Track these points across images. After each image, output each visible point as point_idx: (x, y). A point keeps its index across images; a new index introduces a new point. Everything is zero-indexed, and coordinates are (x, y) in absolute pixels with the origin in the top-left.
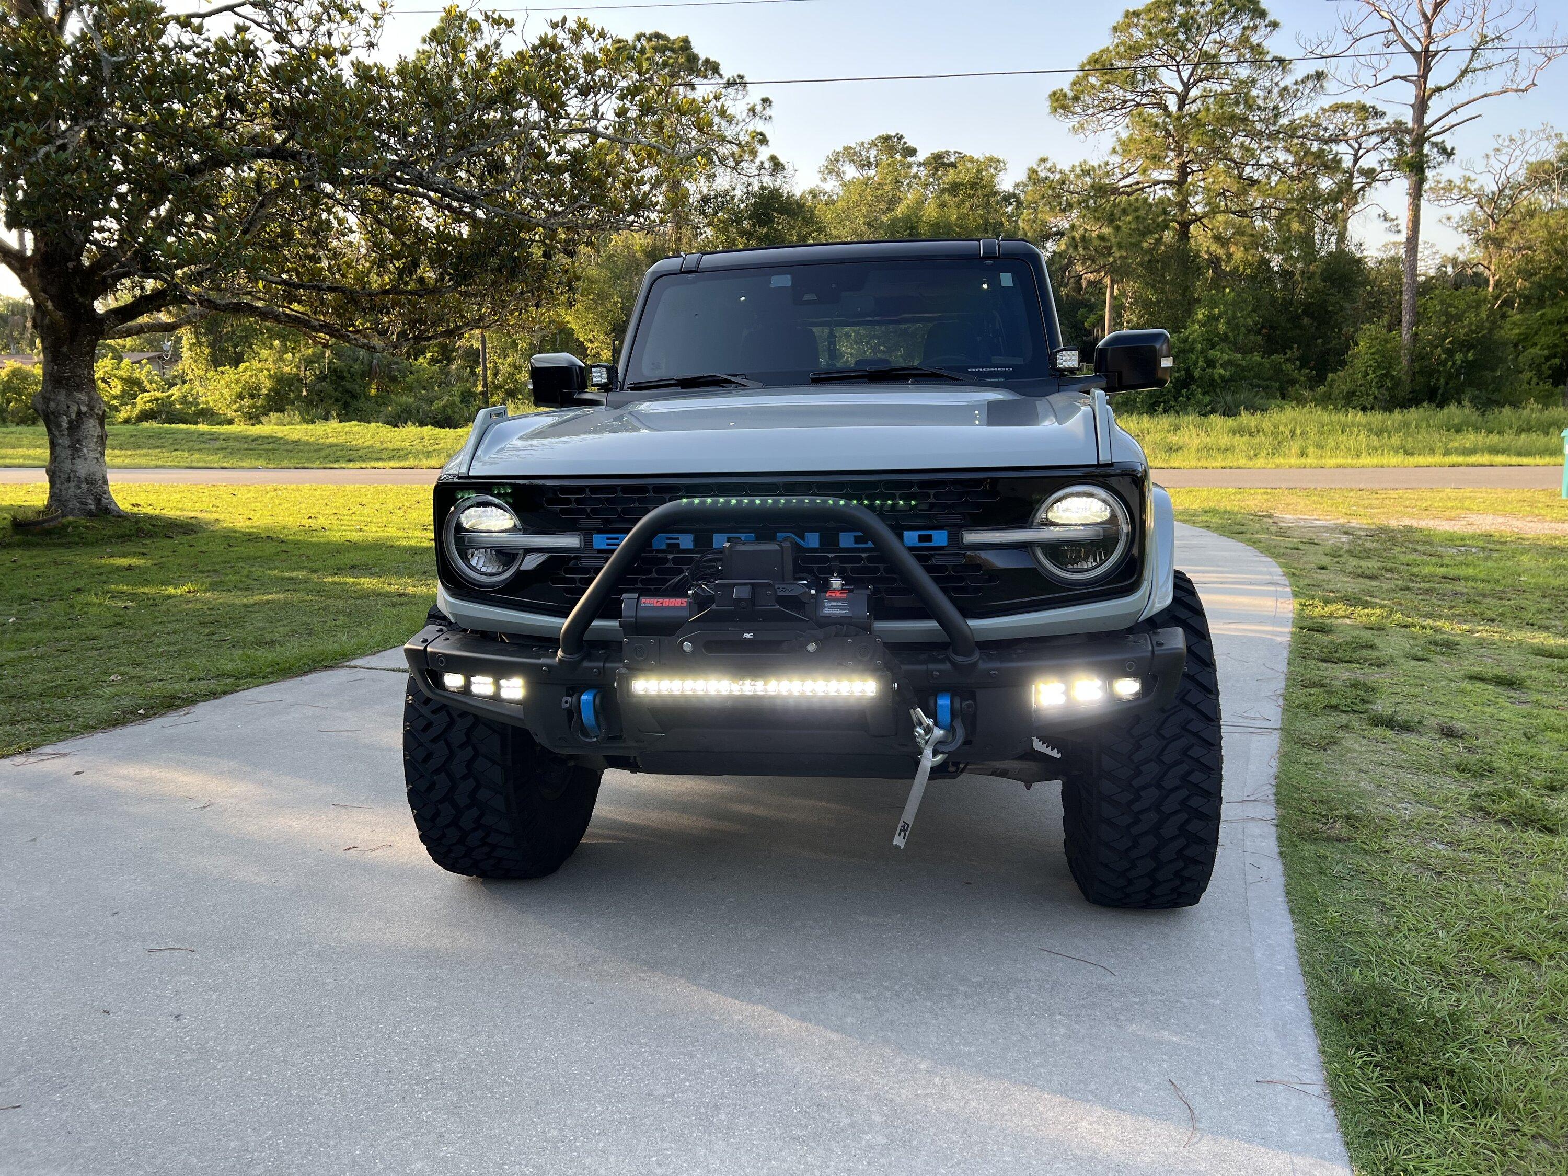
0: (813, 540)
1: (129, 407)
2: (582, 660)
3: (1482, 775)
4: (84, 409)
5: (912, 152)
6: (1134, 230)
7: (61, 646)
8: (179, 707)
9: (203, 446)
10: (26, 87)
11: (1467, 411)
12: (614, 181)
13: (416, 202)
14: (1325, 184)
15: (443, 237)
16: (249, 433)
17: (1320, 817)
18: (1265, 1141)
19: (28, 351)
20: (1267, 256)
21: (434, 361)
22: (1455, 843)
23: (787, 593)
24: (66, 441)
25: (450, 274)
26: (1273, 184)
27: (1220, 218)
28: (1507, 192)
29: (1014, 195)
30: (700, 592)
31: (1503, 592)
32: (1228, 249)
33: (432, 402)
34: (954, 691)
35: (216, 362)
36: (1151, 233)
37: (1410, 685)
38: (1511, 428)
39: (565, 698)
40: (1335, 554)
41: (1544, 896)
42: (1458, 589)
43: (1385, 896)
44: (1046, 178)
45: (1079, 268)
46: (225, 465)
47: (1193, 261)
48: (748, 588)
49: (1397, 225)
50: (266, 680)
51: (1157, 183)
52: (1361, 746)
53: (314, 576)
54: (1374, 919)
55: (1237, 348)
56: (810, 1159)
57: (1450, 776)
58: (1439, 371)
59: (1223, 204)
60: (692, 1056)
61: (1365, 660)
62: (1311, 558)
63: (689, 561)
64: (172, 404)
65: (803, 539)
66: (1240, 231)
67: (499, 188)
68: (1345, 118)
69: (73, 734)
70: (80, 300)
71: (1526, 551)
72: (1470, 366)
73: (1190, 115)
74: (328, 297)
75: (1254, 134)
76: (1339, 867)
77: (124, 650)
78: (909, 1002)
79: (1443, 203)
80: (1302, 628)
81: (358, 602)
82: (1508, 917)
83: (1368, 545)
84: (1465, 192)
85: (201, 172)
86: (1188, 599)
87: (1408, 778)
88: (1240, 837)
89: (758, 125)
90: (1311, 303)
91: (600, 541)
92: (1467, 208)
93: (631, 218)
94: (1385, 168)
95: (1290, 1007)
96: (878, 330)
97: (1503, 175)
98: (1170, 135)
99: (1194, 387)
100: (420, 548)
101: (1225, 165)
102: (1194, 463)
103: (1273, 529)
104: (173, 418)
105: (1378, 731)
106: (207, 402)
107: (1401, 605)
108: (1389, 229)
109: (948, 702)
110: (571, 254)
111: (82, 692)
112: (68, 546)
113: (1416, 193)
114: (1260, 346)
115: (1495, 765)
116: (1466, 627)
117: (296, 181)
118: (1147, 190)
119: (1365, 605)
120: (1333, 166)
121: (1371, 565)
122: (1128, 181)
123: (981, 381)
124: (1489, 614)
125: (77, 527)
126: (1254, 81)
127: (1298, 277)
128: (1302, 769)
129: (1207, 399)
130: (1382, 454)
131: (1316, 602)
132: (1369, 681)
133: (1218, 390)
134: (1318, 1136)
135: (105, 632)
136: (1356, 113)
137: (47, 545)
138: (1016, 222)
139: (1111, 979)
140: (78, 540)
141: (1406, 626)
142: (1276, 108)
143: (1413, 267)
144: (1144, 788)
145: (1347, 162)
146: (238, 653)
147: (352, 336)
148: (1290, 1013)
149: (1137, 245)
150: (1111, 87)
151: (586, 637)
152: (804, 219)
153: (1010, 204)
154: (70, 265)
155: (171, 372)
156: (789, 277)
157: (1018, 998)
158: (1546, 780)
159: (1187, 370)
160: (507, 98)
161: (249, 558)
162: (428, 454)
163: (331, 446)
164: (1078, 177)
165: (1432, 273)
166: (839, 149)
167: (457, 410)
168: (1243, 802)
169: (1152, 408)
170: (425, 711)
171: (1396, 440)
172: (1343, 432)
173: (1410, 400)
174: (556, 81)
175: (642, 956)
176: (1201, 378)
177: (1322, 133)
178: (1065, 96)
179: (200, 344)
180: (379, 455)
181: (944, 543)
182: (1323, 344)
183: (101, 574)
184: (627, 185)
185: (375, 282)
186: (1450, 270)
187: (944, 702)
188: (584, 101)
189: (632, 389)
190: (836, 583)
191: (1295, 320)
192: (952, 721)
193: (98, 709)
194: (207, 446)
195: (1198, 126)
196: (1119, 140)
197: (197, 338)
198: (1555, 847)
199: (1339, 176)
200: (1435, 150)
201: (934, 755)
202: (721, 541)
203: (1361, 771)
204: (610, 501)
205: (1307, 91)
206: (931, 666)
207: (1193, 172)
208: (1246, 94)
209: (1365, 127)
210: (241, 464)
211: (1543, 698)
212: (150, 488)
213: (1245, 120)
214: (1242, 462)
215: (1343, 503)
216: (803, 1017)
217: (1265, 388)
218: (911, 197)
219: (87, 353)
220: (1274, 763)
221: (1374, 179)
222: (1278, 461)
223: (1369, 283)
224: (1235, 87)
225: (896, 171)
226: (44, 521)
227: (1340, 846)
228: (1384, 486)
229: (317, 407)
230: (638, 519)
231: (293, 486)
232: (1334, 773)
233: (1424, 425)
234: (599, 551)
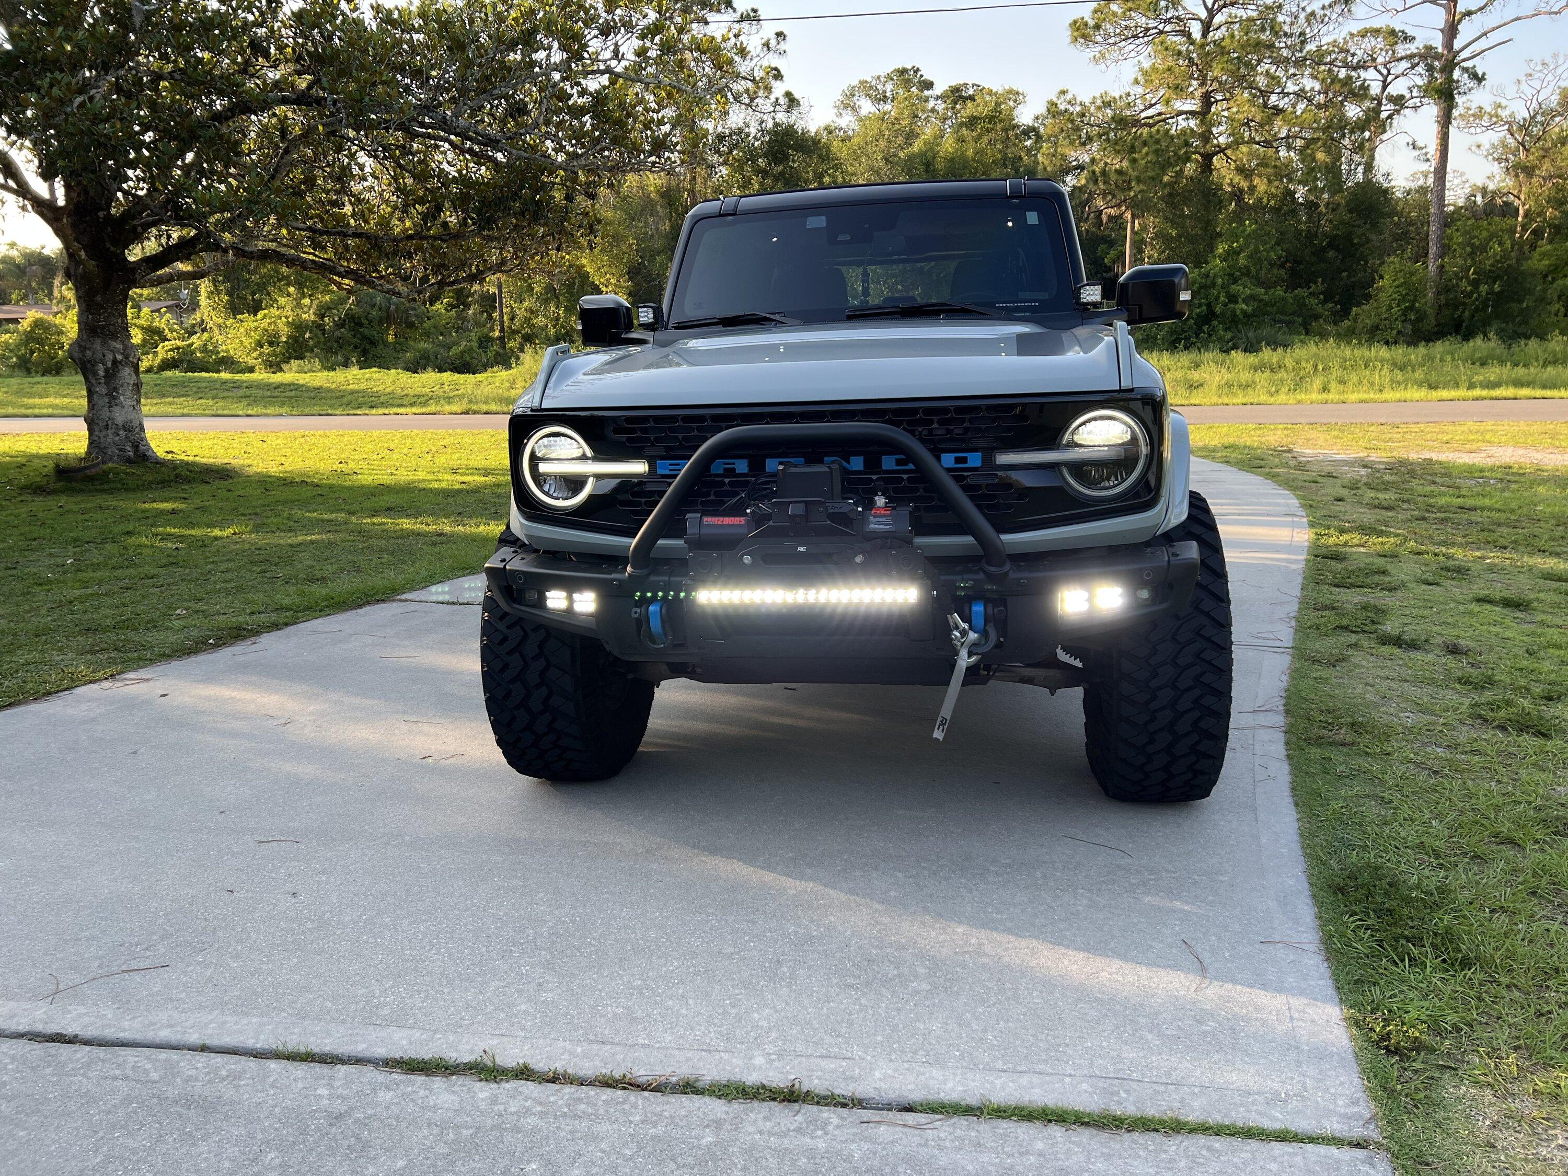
0: (857, 463)
1: (150, 356)
2: (649, 575)
3: (1483, 687)
4: (119, 357)
5: (929, 85)
6: (1154, 163)
7: (122, 584)
8: (245, 638)
9: (226, 394)
10: (60, 37)
11: (1492, 344)
12: (634, 122)
13: (438, 147)
14: (1353, 111)
15: (462, 180)
16: (271, 381)
17: (1328, 725)
18: (1264, 987)
19: (47, 301)
20: (1291, 187)
21: (450, 307)
22: (1453, 747)
23: (836, 511)
24: (102, 389)
25: (472, 219)
26: (1298, 113)
27: (1244, 149)
28: (1539, 118)
29: (1034, 129)
30: (757, 510)
31: (1517, 521)
32: (1251, 181)
33: (449, 348)
34: (987, 601)
35: (234, 309)
36: (1170, 165)
37: (1419, 607)
38: (1537, 360)
39: (634, 609)
40: (1353, 486)
41: (1534, 791)
42: (1473, 518)
43: (1384, 792)
44: (1066, 111)
45: (1099, 203)
46: (250, 412)
47: (1216, 193)
48: (803, 505)
49: (1426, 154)
50: (323, 613)
51: (1180, 113)
52: (1368, 662)
53: (353, 519)
54: (1372, 810)
55: (1260, 283)
56: (863, 1001)
57: (1452, 689)
58: (1465, 304)
59: (1247, 134)
60: (754, 923)
61: (1377, 585)
62: (1329, 490)
63: (745, 484)
64: (193, 352)
65: (849, 462)
66: (1263, 163)
67: (522, 131)
68: (1373, 43)
69: (151, 662)
70: (112, 249)
71: (1544, 481)
72: (1499, 298)
73: (1215, 42)
74: (352, 243)
75: (1278, 62)
76: (1343, 768)
77: (183, 586)
78: (946, 879)
79: (1472, 130)
80: (1316, 556)
81: (400, 541)
82: (1497, 808)
83: (1387, 478)
84: (1496, 119)
85: (227, 119)
86: (1202, 517)
87: (1412, 691)
88: (1251, 742)
89: (773, 60)
90: (1337, 235)
91: (664, 467)
92: (1499, 134)
93: (653, 159)
94: (1415, 94)
95: (1291, 882)
96: (896, 269)
97: (1534, 101)
98: (1194, 64)
99: (1215, 323)
100: (452, 490)
101: (1250, 93)
102: (1215, 399)
103: (1292, 463)
104: (194, 366)
105: (1386, 649)
106: (228, 351)
107: (1415, 533)
108: (1418, 158)
109: (982, 609)
110: (592, 197)
111: (152, 625)
112: (111, 491)
113: (1445, 121)
114: (1283, 280)
115: (1497, 678)
116: (1478, 554)
117: (320, 128)
118: (1170, 121)
119: (1380, 534)
120: (1361, 93)
121: (1388, 496)
122: (1150, 112)
123: (1009, 316)
124: (1502, 542)
125: (118, 474)
126: (1280, 7)
127: (1322, 209)
128: (1312, 683)
129: (1229, 335)
130: (1406, 388)
131: (1332, 531)
132: (1380, 603)
133: (1240, 326)
134: (1313, 983)
135: (162, 571)
136: (1385, 38)
137: (90, 491)
138: (1036, 155)
139: (1129, 861)
140: (119, 486)
141: (1419, 553)
142: (1302, 34)
143: (1441, 197)
144: (1160, 688)
145: (1375, 88)
146: (292, 589)
147: (377, 282)
148: (1291, 886)
149: (1156, 179)
150: (1133, 14)
151: (653, 555)
152: (820, 156)
153: (1030, 138)
154: (101, 214)
155: (190, 321)
156: (824, 218)
157: (1044, 876)
158: (1543, 690)
159: (1209, 305)
160: (528, 40)
161: (287, 502)
162: (449, 400)
163: (353, 392)
164: (1099, 108)
165: (1461, 202)
166: (855, 83)
167: (475, 355)
168: (1254, 712)
169: (1173, 344)
170: (501, 626)
171: (1419, 374)
172: (1366, 367)
173: (1437, 333)
174: (576, 22)
175: (703, 843)
176: (1222, 314)
177: (1350, 59)
178: (1086, 24)
179: (219, 292)
180: (400, 402)
181: (978, 464)
182: (1349, 277)
183: (147, 518)
184: (647, 126)
185: (397, 227)
186: (1479, 199)
187: (978, 609)
188: (605, 41)
189: (676, 328)
190: (880, 501)
191: (1319, 253)
192: (985, 624)
193: (171, 639)
194: (230, 394)
195: (1222, 54)
196: (1141, 70)
197: (215, 286)
198: (1546, 749)
199: (1367, 104)
200: (1466, 75)
201: (969, 657)
202: (773, 465)
203: (1367, 684)
204: (672, 430)
205: (1334, 16)
206: (966, 576)
207: (1217, 101)
208: (1273, 20)
209: (1394, 52)
210: (265, 411)
211: (1548, 618)
212: (181, 436)
213: (1271, 46)
214: (1264, 398)
215: (1363, 438)
216: (851, 892)
217: (1289, 324)
218: (928, 132)
219: (121, 300)
220: (1284, 678)
221: (1403, 107)
222: (1299, 397)
223: (1396, 214)
224: (1261, 12)
225: (914, 105)
226: (86, 468)
227: (1344, 749)
228: (1405, 420)
229: (336, 353)
230: (698, 447)
231: (321, 432)
232: (1341, 686)
233: (1449, 358)
234: (663, 476)
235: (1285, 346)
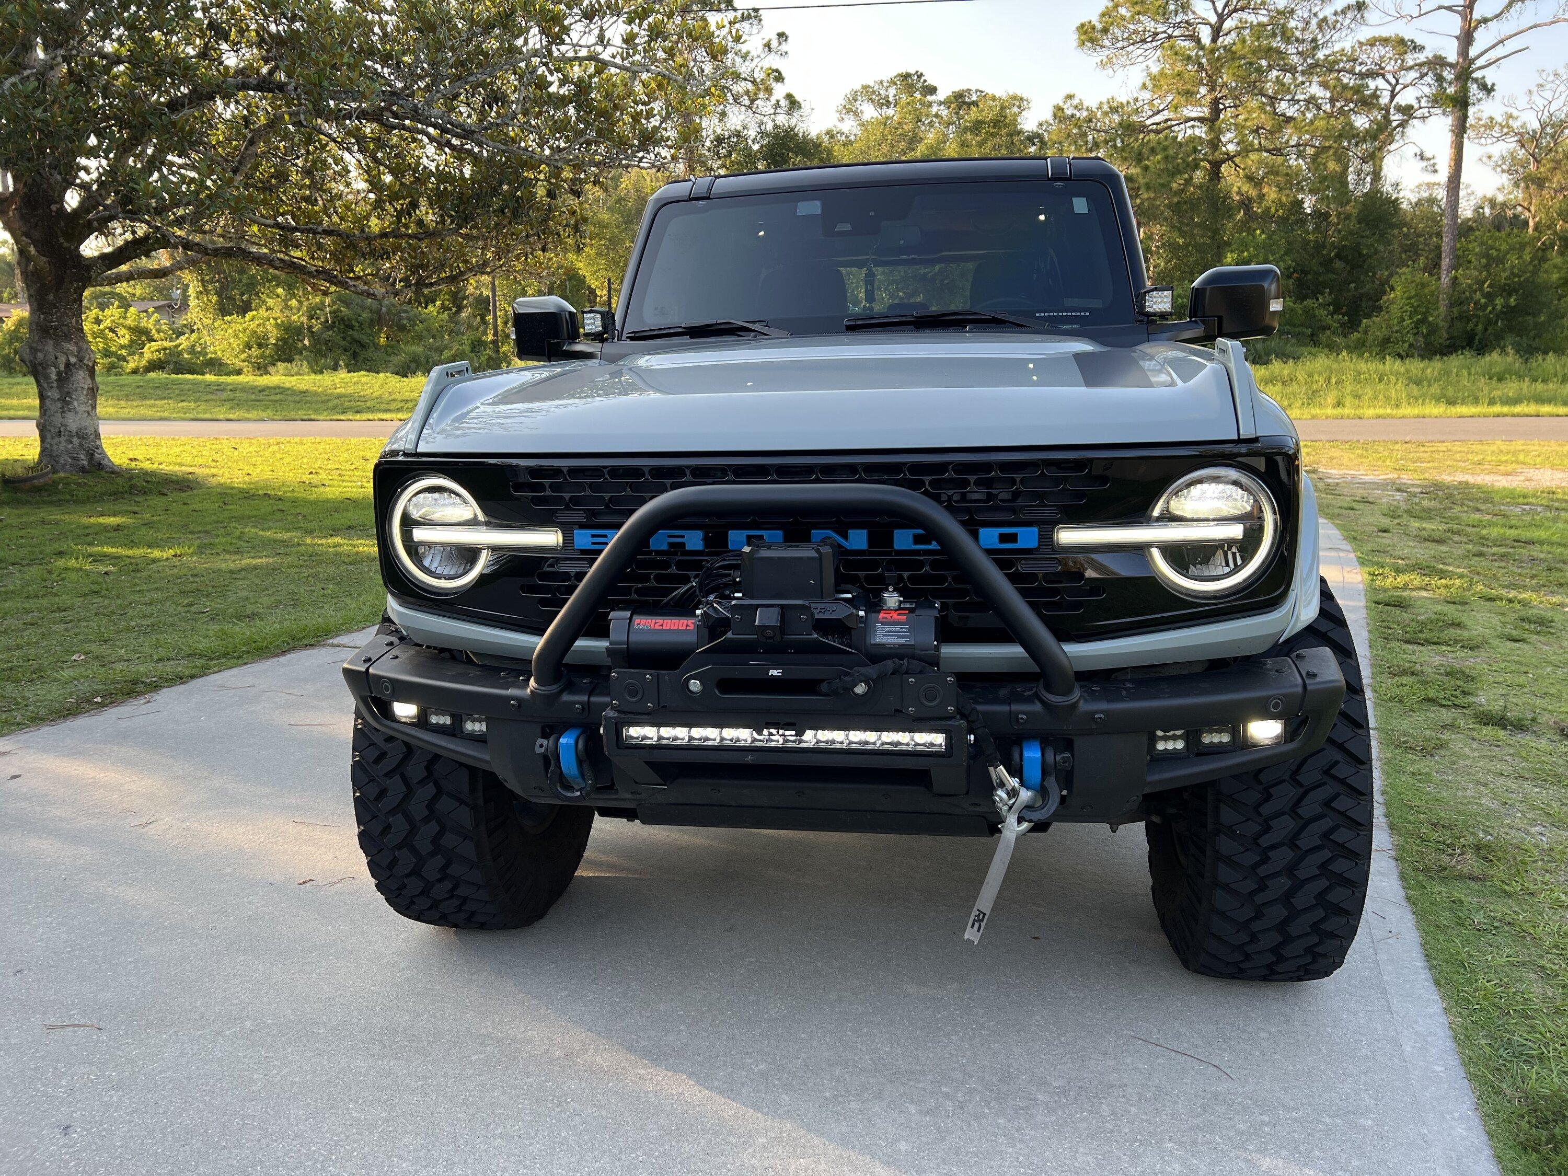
0: (858, 539)
1: (136, 357)
2: (561, 692)
4: (73, 360)
5: (932, 90)
6: (1163, 170)
7: (29, 618)
8: (141, 694)
9: (210, 397)
11: (1510, 359)
12: (622, 114)
13: (415, 140)
14: (1361, 122)
15: (442, 177)
16: (257, 383)
17: (1443, 847)
19: (22, 299)
20: (1300, 196)
21: (443, 309)
23: (827, 616)
24: (54, 394)
25: (451, 216)
26: (1309, 121)
27: (1253, 156)
28: (1549, 130)
29: (1039, 136)
30: (711, 612)
32: (1261, 189)
33: (442, 352)
34: (1045, 741)
35: (222, 312)
36: (1181, 173)
37: (1512, 672)
38: (1556, 375)
39: (540, 741)
40: (1393, 514)
42: (1535, 554)
43: (1542, 957)
44: (1073, 116)
46: (231, 416)
47: (1224, 201)
48: (777, 609)
49: (1434, 165)
50: (240, 661)
51: (1187, 120)
52: (1472, 749)
53: (308, 540)
54: (1536, 990)
58: (1478, 316)
59: (1256, 142)
61: (1456, 642)
62: (1369, 519)
63: (697, 565)
64: (180, 354)
65: (846, 537)
66: (1273, 171)
67: (499, 121)
68: (1383, 53)
69: (20, 726)
70: (66, 245)
72: (1509, 312)
73: (1225, 47)
74: (326, 241)
75: (1288, 68)
76: (1479, 916)
77: (94, 623)
78: (977, 1118)
79: (1483, 140)
80: (1376, 602)
81: (350, 568)
83: (1426, 503)
84: (1506, 130)
85: (182, 105)
87: (1539, 794)
89: (773, 61)
90: (1345, 246)
91: (583, 539)
92: (1509, 145)
93: (641, 154)
94: (1423, 104)
95: (1460, 1130)
97: (1546, 113)
98: (1203, 69)
101: (1259, 100)
103: (1322, 485)
104: (180, 368)
105: (1488, 731)
106: (215, 353)
107: (1478, 573)
108: (1425, 169)
109: (1038, 755)
110: (578, 194)
111: (39, 675)
112: (59, 503)
113: (1460, 129)
114: (1292, 291)
116: (1555, 600)
117: (286, 117)
118: (1176, 128)
119: (1442, 574)
120: (1368, 102)
121: (1433, 526)
122: (1158, 118)
123: (1053, 328)
125: (68, 484)
126: (1292, 12)
127: (1332, 218)
128: (1411, 781)
130: (1423, 404)
131: (1387, 570)
132: (1466, 667)
135: (78, 601)
136: (1394, 48)
137: (37, 503)
139: (1228, 1085)
140: (68, 497)
141: (1491, 600)
142: (1314, 40)
143: (1455, 208)
144: (1273, 847)
145: (1385, 98)
146: (215, 627)
147: (351, 282)
148: (1463, 1139)
149: (1166, 186)
150: (1142, 18)
151: (567, 660)
153: (1034, 144)
154: (52, 209)
155: (181, 321)
156: (818, 203)
157: (1114, 1114)
160: (505, 22)
161: (243, 518)
163: (339, 396)
164: (1106, 114)
165: (1471, 214)
166: (858, 87)
171: (1435, 389)
172: (1380, 381)
173: (1450, 347)
174: (558, 4)
175: (643, 1043)
177: (1358, 68)
178: (1094, 28)
179: (207, 292)
180: (387, 406)
181: (1034, 544)
182: (1356, 288)
183: (88, 535)
184: (636, 119)
185: (375, 224)
186: (1487, 211)
187: (1032, 754)
188: (588, 26)
189: (632, 339)
190: (892, 599)
191: (1327, 263)
192: (1043, 779)
193: (52, 696)
194: (213, 397)
195: (1233, 59)
196: (1149, 75)
197: (204, 286)
199: (1375, 113)
200: (1477, 86)
201: (1019, 823)
202: (736, 538)
203: (1479, 783)
204: (595, 487)
205: (1347, 21)
206: (1015, 707)
207: (1225, 108)
208: (1284, 25)
209: (1403, 61)
210: (247, 415)
212: (151, 441)
213: (1281, 52)
215: (1390, 457)
217: (1297, 335)
218: (931, 137)
219: (75, 301)
221: (1411, 117)
222: (1313, 411)
223: (1405, 225)
224: (1272, 17)
225: (916, 110)
226: (34, 478)
227: (1475, 886)
228: (1431, 438)
229: (325, 356)
230: (632, 512)
231: (297, 439)
232: (1445, 784)
233: (1465, 372)
234: (583, 552)
235: (1296, 358)
